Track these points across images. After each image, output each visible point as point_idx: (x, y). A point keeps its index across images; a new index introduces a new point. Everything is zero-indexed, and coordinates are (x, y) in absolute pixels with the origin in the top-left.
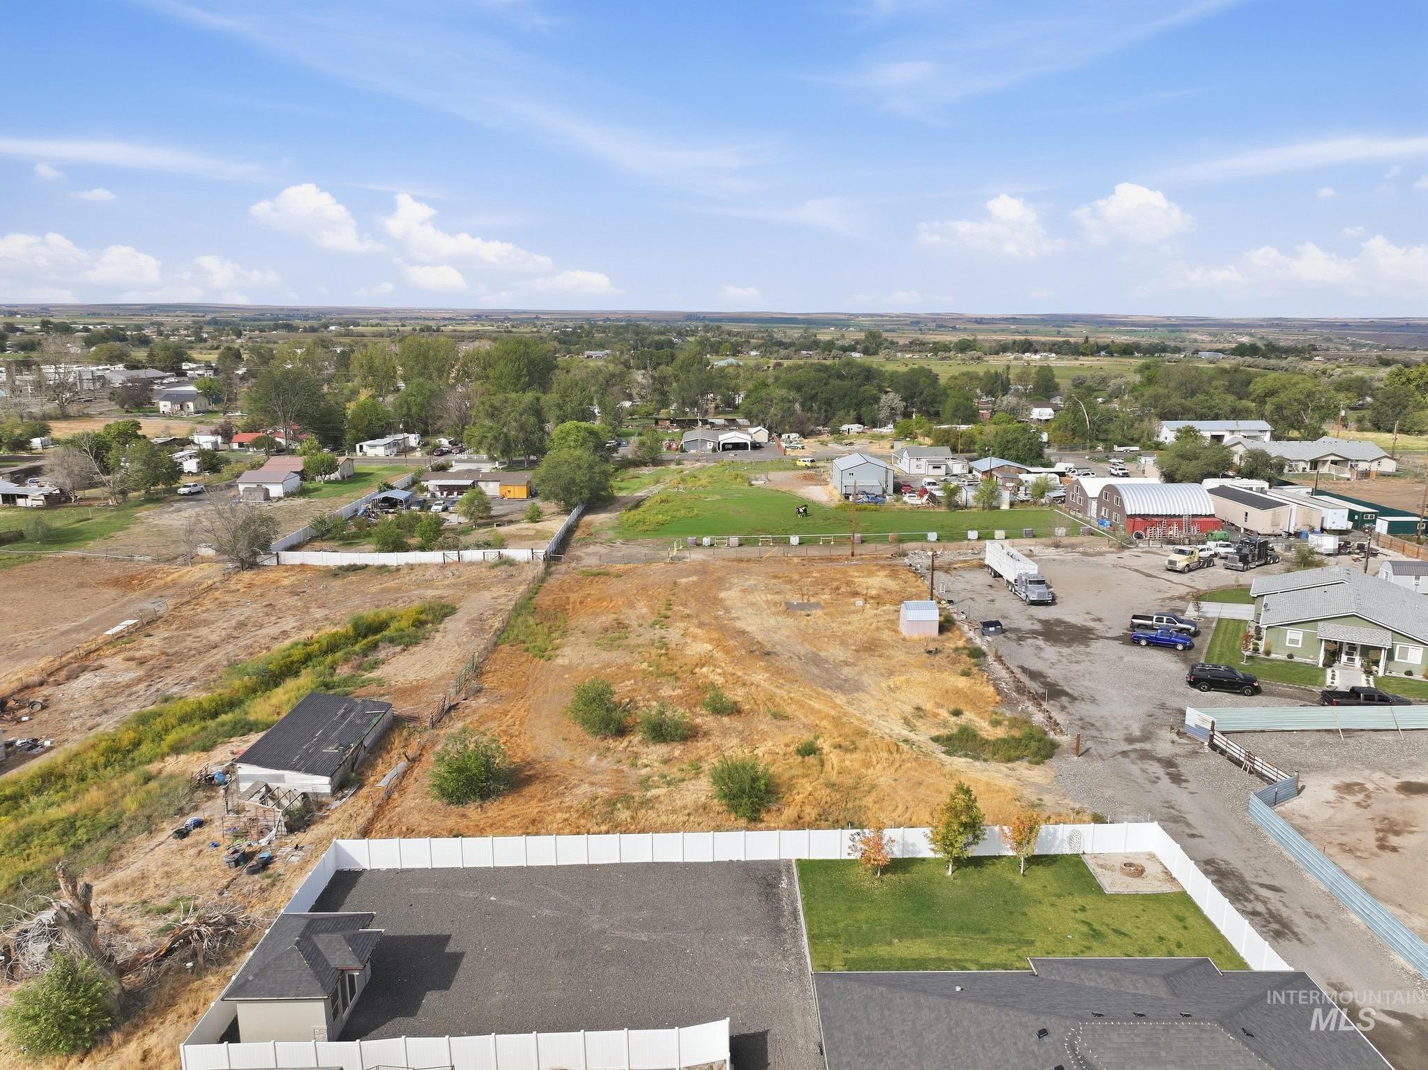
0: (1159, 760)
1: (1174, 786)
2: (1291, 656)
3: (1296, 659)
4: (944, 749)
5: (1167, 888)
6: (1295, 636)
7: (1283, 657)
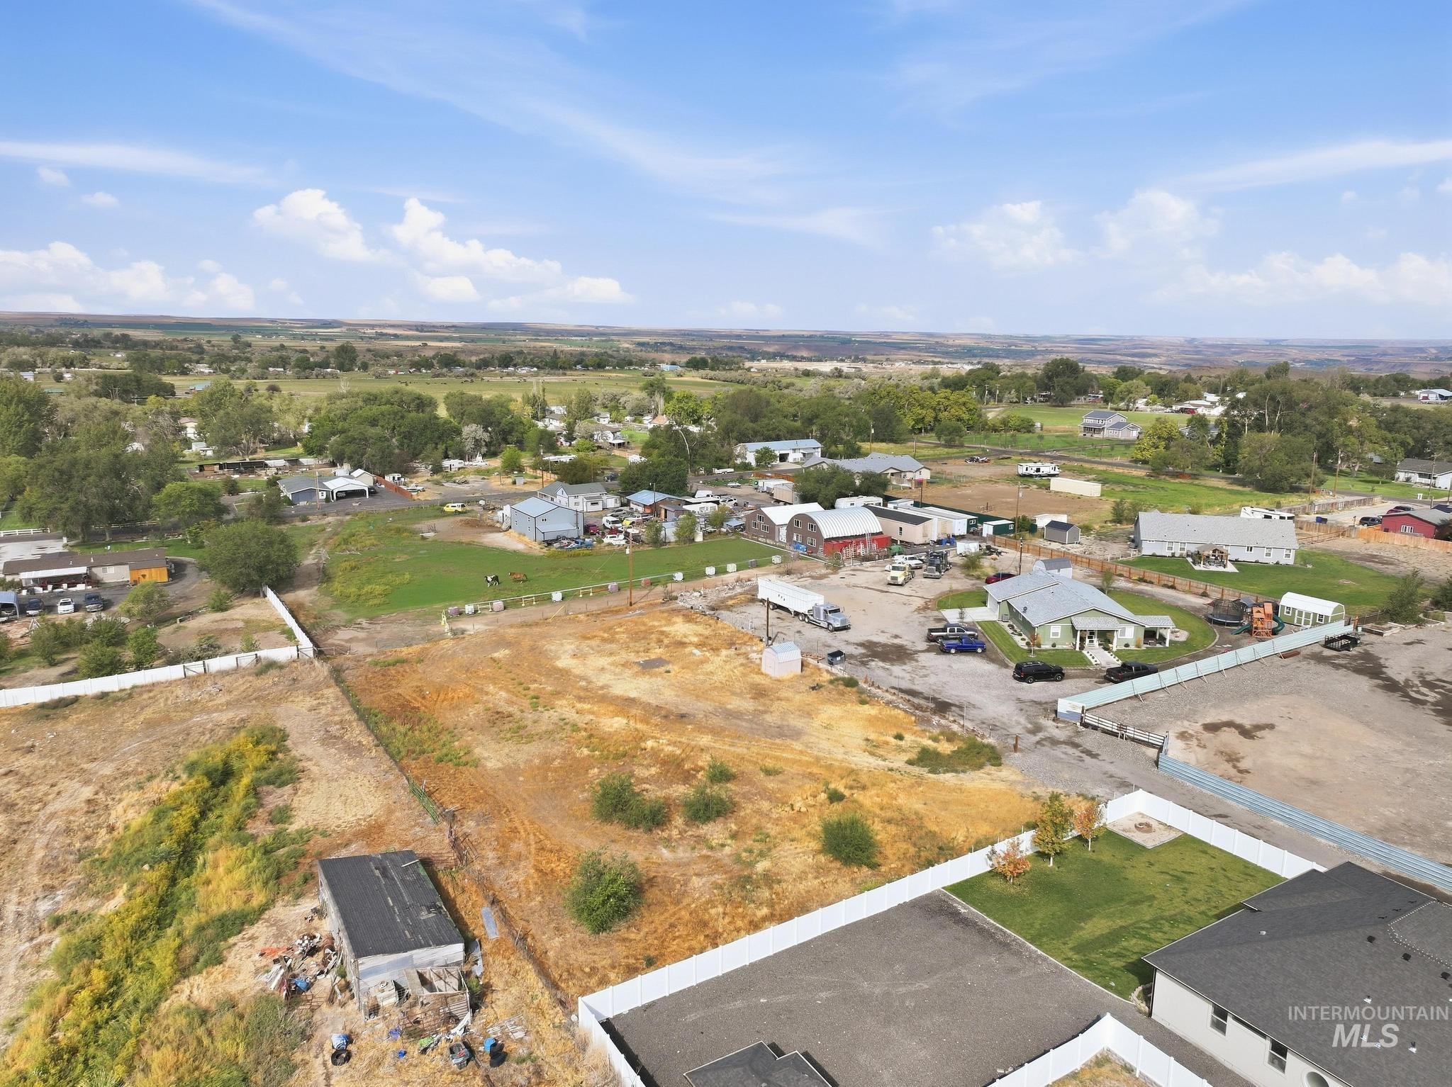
0: (1064, 743)
1: (1094, 760)
2: (1054, 645)
3: (1058, 647)
4: (927, 769)
5: (1173, 835)
6: (1056, 629)
7: (1048, 646)
